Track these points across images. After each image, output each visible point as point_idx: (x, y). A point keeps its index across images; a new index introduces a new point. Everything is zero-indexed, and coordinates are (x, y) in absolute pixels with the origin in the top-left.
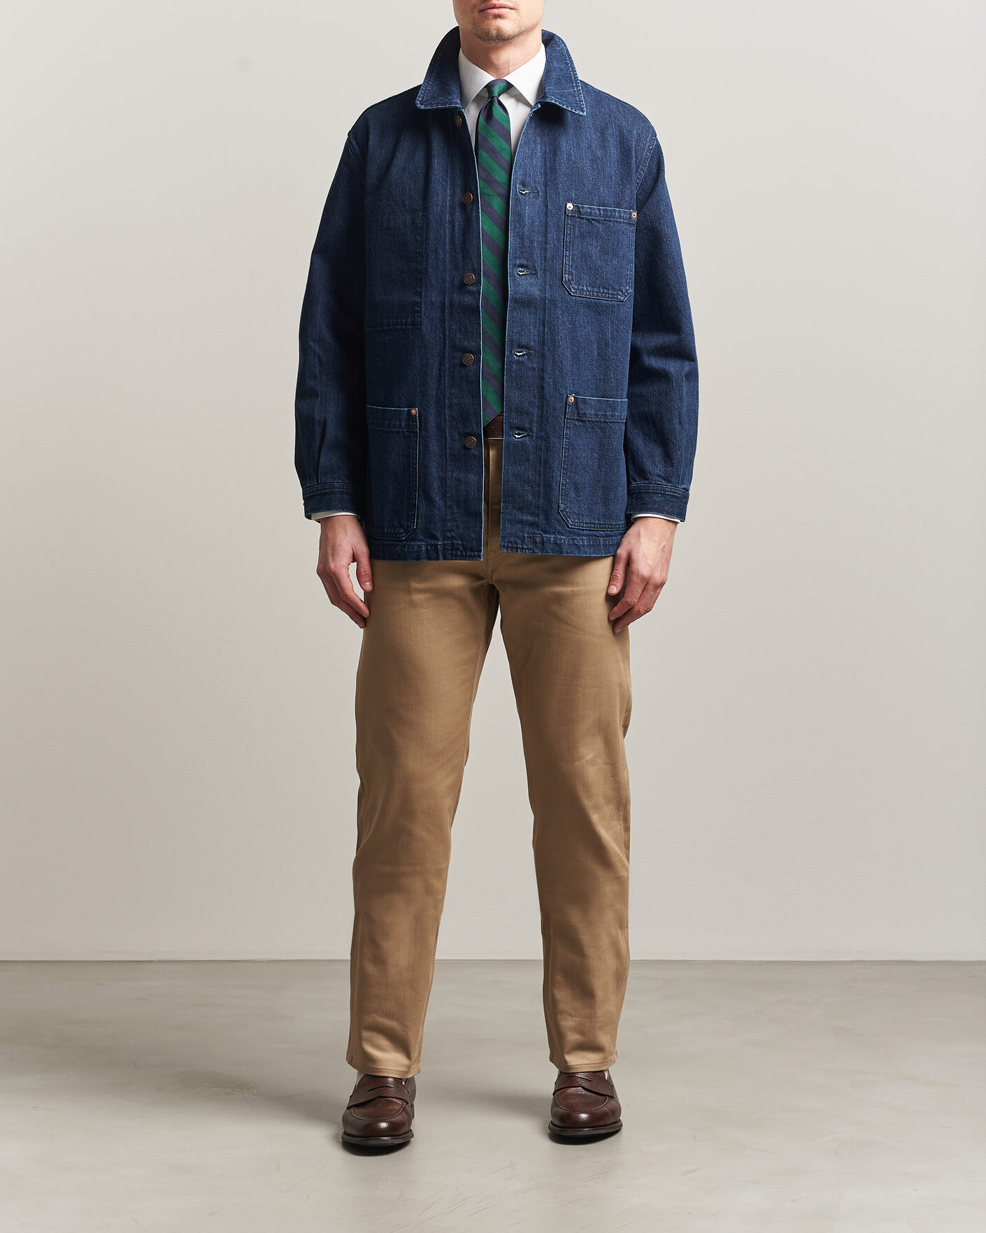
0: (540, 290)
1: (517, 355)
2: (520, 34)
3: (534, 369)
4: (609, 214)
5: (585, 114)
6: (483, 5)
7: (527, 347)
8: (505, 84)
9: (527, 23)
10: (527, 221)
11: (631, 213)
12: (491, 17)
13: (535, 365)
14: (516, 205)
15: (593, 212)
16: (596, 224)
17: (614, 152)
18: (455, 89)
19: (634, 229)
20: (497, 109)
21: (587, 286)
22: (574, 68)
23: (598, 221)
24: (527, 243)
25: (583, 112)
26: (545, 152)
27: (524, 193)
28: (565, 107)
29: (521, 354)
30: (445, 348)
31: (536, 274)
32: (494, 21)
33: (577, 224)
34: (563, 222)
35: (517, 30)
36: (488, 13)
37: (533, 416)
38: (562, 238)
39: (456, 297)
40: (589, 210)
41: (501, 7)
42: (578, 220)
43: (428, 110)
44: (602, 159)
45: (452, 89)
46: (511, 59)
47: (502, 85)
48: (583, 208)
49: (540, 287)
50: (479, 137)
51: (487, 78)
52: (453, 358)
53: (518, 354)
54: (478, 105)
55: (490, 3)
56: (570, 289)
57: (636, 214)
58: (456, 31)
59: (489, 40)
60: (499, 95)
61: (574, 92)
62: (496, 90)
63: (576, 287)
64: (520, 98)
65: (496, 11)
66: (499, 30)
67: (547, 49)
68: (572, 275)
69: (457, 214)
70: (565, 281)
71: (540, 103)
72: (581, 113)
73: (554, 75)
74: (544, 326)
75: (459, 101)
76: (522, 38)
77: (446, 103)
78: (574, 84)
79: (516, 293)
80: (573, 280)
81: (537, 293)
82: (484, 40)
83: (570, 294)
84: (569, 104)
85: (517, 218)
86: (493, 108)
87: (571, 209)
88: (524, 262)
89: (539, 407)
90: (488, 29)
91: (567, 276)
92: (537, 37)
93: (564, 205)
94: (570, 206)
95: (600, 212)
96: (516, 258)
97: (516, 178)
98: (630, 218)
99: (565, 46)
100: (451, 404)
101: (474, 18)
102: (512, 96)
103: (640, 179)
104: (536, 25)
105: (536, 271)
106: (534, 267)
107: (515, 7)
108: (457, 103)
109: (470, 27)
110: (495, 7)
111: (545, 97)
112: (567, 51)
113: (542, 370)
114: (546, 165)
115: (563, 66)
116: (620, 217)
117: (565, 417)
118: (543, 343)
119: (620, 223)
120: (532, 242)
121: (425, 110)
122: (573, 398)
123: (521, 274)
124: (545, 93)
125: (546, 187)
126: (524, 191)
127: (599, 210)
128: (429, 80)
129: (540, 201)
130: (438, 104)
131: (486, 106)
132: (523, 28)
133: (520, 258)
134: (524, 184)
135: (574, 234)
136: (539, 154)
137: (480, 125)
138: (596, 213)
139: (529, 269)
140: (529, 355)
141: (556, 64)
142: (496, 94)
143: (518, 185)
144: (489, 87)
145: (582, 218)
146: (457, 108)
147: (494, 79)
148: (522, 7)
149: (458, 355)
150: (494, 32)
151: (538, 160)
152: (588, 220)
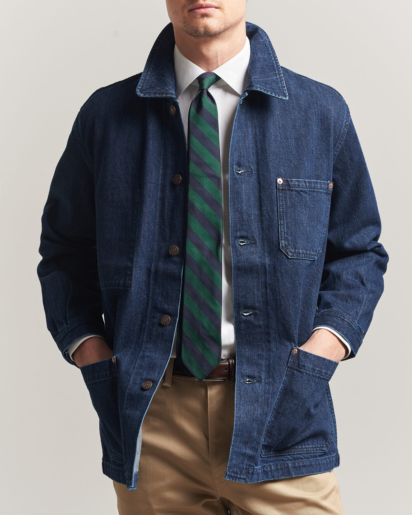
0: (260, 257)
1: (244, 316)
2: (226, 30)
3: (260, 326)
4: (313, 185)
5: (287, 98)
6: (192, 6)
7: (252, 308)
8: (214, 77)
9: (231, 20)
10: (244, 197)
11: (328, 184)
12: (199, 16)
13: (261, 323)
14: (234, 184)
15: (300, 184)
16: (304, 195)
17: (315, 129)
18: (170, 80)
19: (330, 197)
20: (206, 100)
21: (302, 249)
22: (276, 57)
23: (305, 192)
24: (245, 217)
25: (286, 97)
26: (256, 134)
27: (240, 172)
28: (269, 93)
29: (248, 314)
30: (147, 308)
31: (255, 243)
32: (201, 20)
33: (288, 196)
34: (275, 195)
35: (222, 27)
36: (196, 13)
37: (261, 366)
38: (276, 209)
39: (161, 265)
40: (297, 183)
41: (207, 7)
42: (288, 192)
43: (146, 98)
44: (306, 136)
45: (169, 80)
46: (219, 54)
47: (212, 78)
48: (292, 181)
49: (260, 255)
50: (191, 125)
51: (198, 71)
52: (154, 317)
53: (245, 314)
54: (191, 96)
55: (197, 4)
56: (287, 253)
57: (332, 185)
58: (169, 28)
59: (198, 36)
60: (209, 87)
61: (277, 79)
62: (206, 82)
63: (293, 251)
64: (227, 89)
65: (203, 11)
66: (206, 28)
67: (252, 40)
68: (288, 240)
69: (167, 192)
70: (282, 246)
71: (247, 91)
72: (284, 98)
73: (258, 65)
74: (266, 288)
75: (174, 92)
76: (227, 33)
77: (163, 93)
78: (277, 72)
79: (238, 262)
80: (289, 244)
81: (258, 260)
82: (195, 36)
83: (288, 258)
84: (273, 90)
85: (235, 196)
86: (203, 100)
87: (281, 183)
88: (245, 234)
89: (266, 359)
90: (197, 27)
91: (283, 242)
92: (242, 30)
93: (275, 180)
94: (280, 181)
95: (306, 184)
96: (237, 231)
97: (233, 160)
98: (328, 188)
99: (268, 37)
100: (144, 355)
101: (184, 18)
102: (219, 87)
103: (337, 152)
104: (240, 21)
105: (255, 240)
106: (253, 237)
107: (220, 6)
108: (172, 94)
109: (181, 25)
110: (202, 7)
111: (251, 86)
112: (270, 42)
113: (268, 327)
114: (257, 146)
115: (266, 57)
116: (321, 187)
117: (287, 365)
118: (266, 303)
119: (321, 193)
120: (249, 215)
121: (143, 98)
122: (297, 350)
123: (242, 244)
124: (251, 82)
125: (258, 165)
126: (239, 171)
127: (305, 182)
128: (148, 71)
129: (254, 177)
130: (155, 93)
131: (197, 97)
132: (228, 25)
133: (240, 230)
134: (239, 165)
135: (286, 205)
136: (251, 136)
137: (191, 114)
138: (303, 185)
139: (249, 240)
140: (255, 314)
141: (260, 55)
142: (205, 87)
143: (234, 166)
144: (200, 79)
145: (292, 190)
146: (172, 98)
147: (205, 72)
148: (226, 6)
149: (158, 315)
150: (202, 30)
151: (250, 142)
152: (296, 191)
